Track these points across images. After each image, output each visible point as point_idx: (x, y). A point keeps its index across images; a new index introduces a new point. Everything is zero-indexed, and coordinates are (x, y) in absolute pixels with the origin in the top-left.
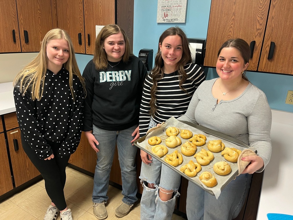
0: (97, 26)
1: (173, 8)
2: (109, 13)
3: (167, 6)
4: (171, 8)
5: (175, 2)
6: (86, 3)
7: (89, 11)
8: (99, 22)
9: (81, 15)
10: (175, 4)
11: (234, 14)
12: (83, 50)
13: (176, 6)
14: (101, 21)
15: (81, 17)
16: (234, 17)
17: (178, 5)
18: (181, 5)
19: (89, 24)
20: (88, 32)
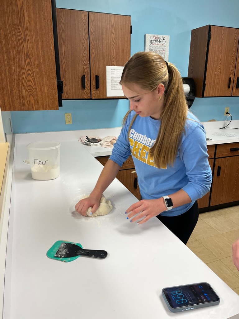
0: (107, 67)
1: (159, 52)
2: (124, 53)
3: (154, 50)
6: (93, 40)
7: (97, 49)
8: (111, 62)
9: (86, 53)
10: (160, 48)
11: (221, 60)
12: (88, 94)
13: (161, 51)
14: (114, 61)
15: (85, 56)
16: (220, 62)
17: (163, 50)
18: (164, 50)
19: (97, 64)
20: (95, 73)
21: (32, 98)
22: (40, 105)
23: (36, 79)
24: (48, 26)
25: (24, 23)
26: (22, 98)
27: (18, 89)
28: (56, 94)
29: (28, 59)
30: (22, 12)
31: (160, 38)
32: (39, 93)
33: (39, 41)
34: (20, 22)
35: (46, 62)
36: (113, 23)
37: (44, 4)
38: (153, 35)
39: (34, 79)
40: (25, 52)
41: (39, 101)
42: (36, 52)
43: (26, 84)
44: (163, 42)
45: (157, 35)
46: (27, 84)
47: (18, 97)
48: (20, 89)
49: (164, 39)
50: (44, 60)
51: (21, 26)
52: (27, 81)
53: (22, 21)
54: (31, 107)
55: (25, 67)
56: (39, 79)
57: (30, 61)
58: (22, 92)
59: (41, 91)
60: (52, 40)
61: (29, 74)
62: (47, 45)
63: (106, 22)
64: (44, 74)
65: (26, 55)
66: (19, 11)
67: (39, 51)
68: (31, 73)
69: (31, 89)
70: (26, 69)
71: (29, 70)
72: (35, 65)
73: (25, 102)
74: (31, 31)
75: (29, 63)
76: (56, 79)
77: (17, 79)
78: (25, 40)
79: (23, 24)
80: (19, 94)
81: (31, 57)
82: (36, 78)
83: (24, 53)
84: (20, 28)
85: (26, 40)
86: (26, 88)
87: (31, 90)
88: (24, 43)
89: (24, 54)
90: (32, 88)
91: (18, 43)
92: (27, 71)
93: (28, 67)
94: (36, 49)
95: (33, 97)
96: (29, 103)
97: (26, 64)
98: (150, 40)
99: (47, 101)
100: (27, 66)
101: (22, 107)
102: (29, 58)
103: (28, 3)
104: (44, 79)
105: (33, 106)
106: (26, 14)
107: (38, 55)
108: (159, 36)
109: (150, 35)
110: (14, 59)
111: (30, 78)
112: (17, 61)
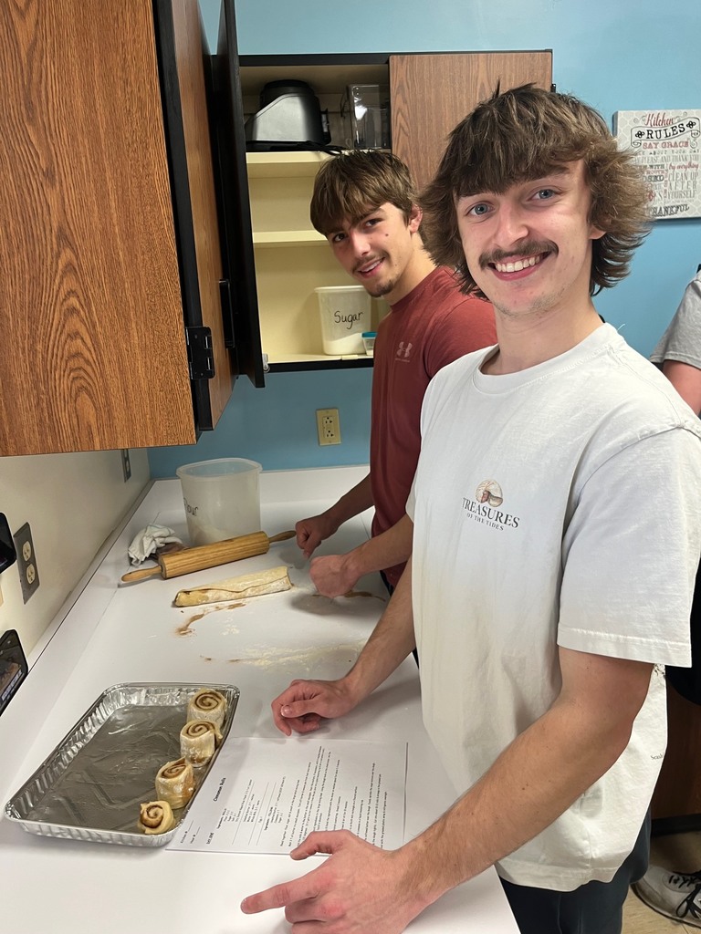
1: (671, 171)
3: (651, 166)
4: (663, 172)
5: (678, 155)
6: (404, 153)
10: (676, 159)
13: (679, 167)
17: (686, 164)
18: (696, 163)
21: (89, 402)
22: (118, 429)
23: (99, 329)
24: (141, 109)
25: (44, 110)
26: (49, 405)
27: (31, 370)
28: (182, 384)
29: (68, 250)
30: (36, 65)
31: (676, 121)
32: (115, 384)
33: (108, 174)
34: (30, 107)
35: (140, 257)
36: (483, 85)
37: (124, 22)
38: (647, 112)
39: (94, 327)
40: (55, 225)
41: (115, 414)
42: (96, 219)
43: (63, 349)
44: (687, 135)
45: (662, 112)
46: (67, 347)
47: (34, 402)
48: (39, 370)
49: (691, 125)
50: (130, 251)
51: (32, 120)
52: (63, 337)
53: (36, 102)
54: (85, 439)
55: (57, 281)
56: (113, 326)
57: (74, 258)
58: (46, 382)
59: (121, 372)
60: (161, 168)
61: (73, 310)
62: (140, 187)
63: (454, 83)
64: (132, 303)
65: (58, 238)
66: (25, 61)
67: (111, 215)
68: (78, 306)
69: (80, 368)
70: (58, 291)
71: (71, 293)
72: (96, 271)
73: (58, 421)
74: (73, 139)
75: (70, 268)
76: (182, 321)
77: (27, 332)
78: (49, 175)
79: (42, 113)
80: (36, 387)
81: (78, 241)
82: (100, 322)
83: (48, 228)
84: (31, 131)
85: (53, 176)
86: (64, 364)
87: (82, 373)
88: (48, 191)
89: (48, 232)
90: (87, 362)
91: (25, 190)
92: (64, 300)
93: (70, 283)
94: (96, 208)
95: (91, 398)
96: (75, 423)
97: (60, 272)
98: (635, 132)
99: (147, 409)
100: (62, 278)
101: (49, 437)
102: (71, 245)
103: (59, 24)
104: (134, 325)
105: (91, 433)
106: (52, 70)
107: (104, 232)
108: (670, 114)
109: (635, 114)
110: (11, 255)
111: (75, 323)
112: (23, 262)
